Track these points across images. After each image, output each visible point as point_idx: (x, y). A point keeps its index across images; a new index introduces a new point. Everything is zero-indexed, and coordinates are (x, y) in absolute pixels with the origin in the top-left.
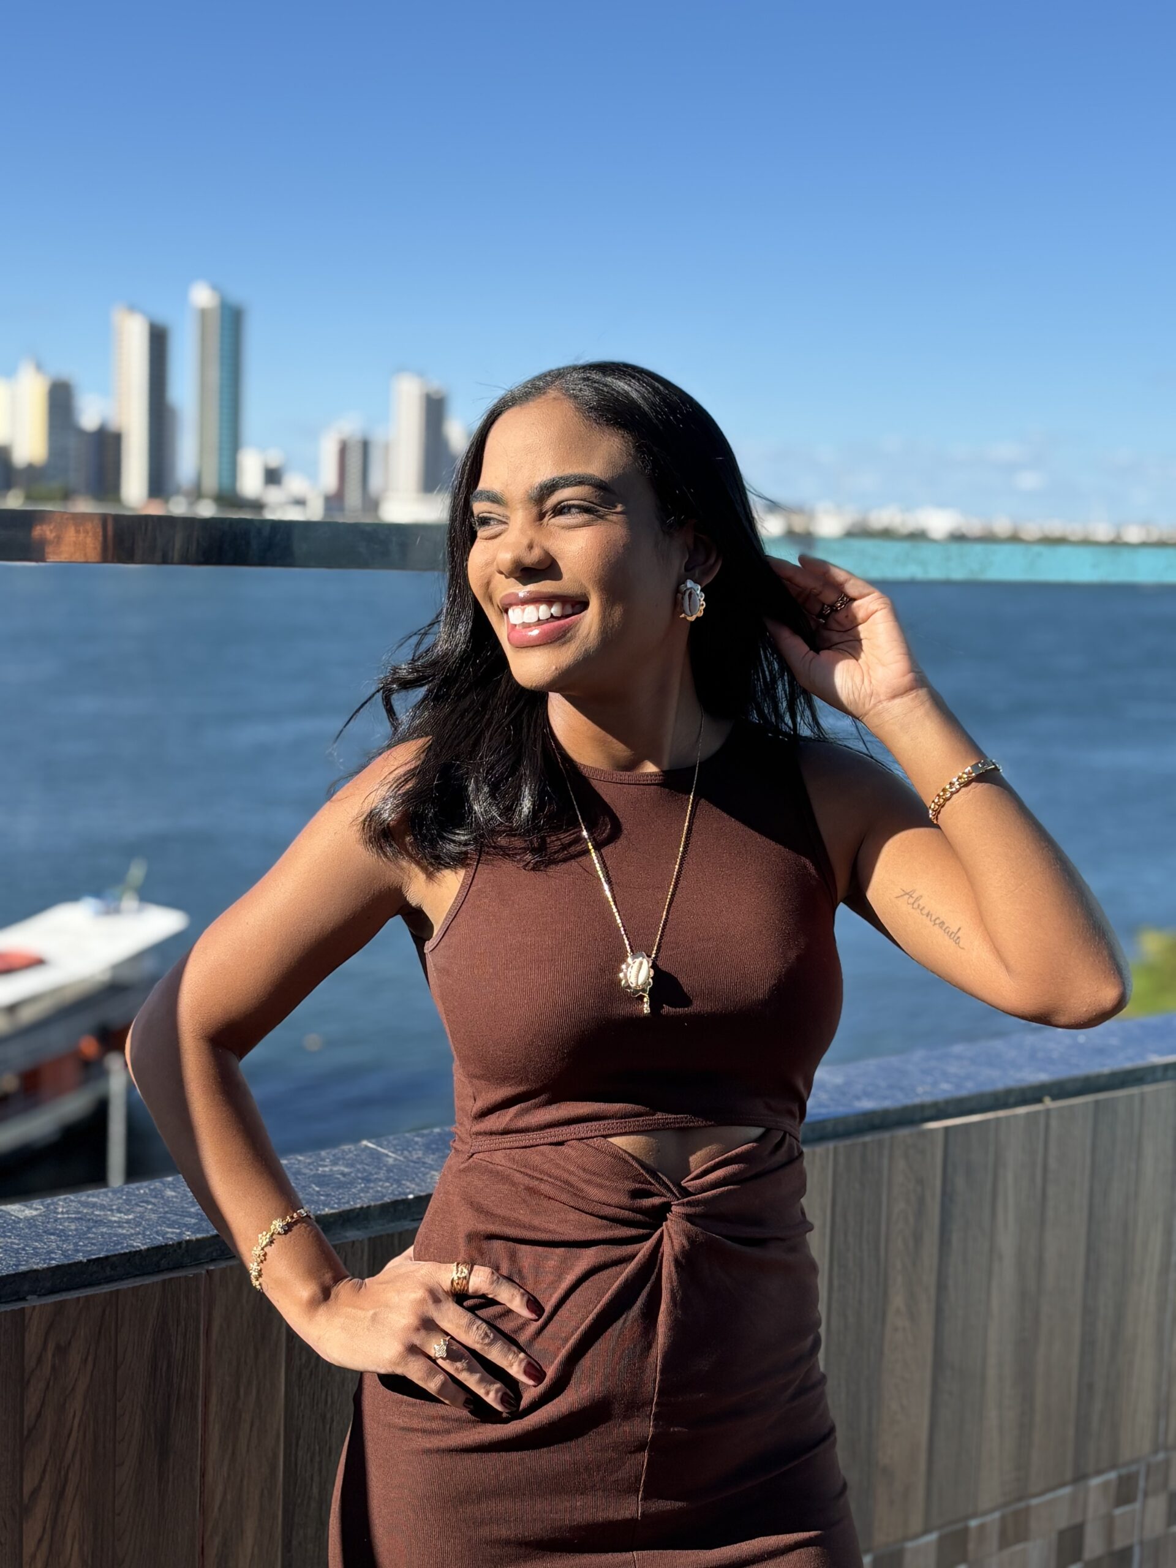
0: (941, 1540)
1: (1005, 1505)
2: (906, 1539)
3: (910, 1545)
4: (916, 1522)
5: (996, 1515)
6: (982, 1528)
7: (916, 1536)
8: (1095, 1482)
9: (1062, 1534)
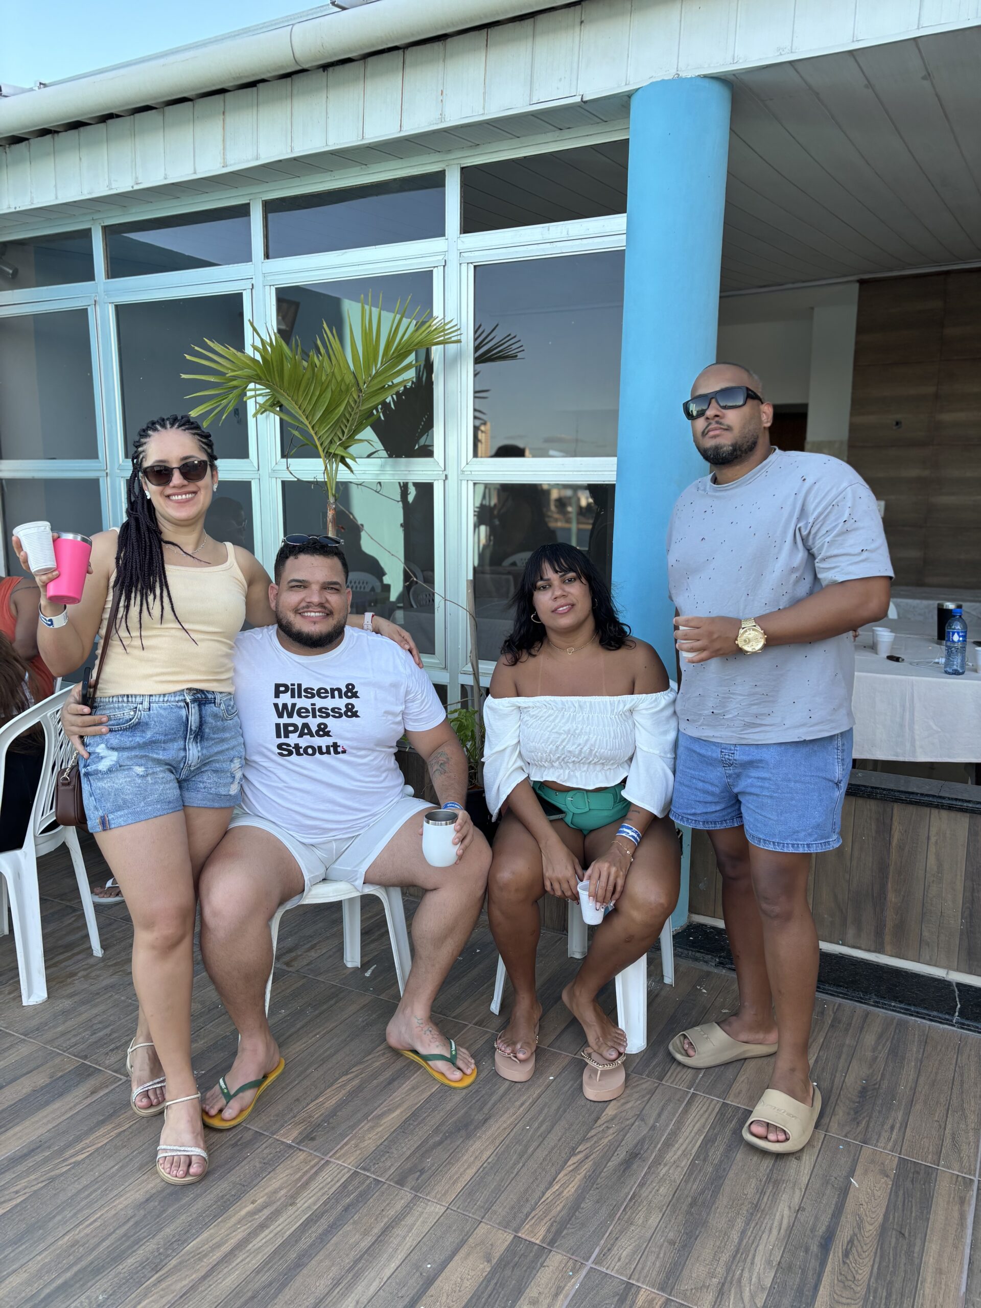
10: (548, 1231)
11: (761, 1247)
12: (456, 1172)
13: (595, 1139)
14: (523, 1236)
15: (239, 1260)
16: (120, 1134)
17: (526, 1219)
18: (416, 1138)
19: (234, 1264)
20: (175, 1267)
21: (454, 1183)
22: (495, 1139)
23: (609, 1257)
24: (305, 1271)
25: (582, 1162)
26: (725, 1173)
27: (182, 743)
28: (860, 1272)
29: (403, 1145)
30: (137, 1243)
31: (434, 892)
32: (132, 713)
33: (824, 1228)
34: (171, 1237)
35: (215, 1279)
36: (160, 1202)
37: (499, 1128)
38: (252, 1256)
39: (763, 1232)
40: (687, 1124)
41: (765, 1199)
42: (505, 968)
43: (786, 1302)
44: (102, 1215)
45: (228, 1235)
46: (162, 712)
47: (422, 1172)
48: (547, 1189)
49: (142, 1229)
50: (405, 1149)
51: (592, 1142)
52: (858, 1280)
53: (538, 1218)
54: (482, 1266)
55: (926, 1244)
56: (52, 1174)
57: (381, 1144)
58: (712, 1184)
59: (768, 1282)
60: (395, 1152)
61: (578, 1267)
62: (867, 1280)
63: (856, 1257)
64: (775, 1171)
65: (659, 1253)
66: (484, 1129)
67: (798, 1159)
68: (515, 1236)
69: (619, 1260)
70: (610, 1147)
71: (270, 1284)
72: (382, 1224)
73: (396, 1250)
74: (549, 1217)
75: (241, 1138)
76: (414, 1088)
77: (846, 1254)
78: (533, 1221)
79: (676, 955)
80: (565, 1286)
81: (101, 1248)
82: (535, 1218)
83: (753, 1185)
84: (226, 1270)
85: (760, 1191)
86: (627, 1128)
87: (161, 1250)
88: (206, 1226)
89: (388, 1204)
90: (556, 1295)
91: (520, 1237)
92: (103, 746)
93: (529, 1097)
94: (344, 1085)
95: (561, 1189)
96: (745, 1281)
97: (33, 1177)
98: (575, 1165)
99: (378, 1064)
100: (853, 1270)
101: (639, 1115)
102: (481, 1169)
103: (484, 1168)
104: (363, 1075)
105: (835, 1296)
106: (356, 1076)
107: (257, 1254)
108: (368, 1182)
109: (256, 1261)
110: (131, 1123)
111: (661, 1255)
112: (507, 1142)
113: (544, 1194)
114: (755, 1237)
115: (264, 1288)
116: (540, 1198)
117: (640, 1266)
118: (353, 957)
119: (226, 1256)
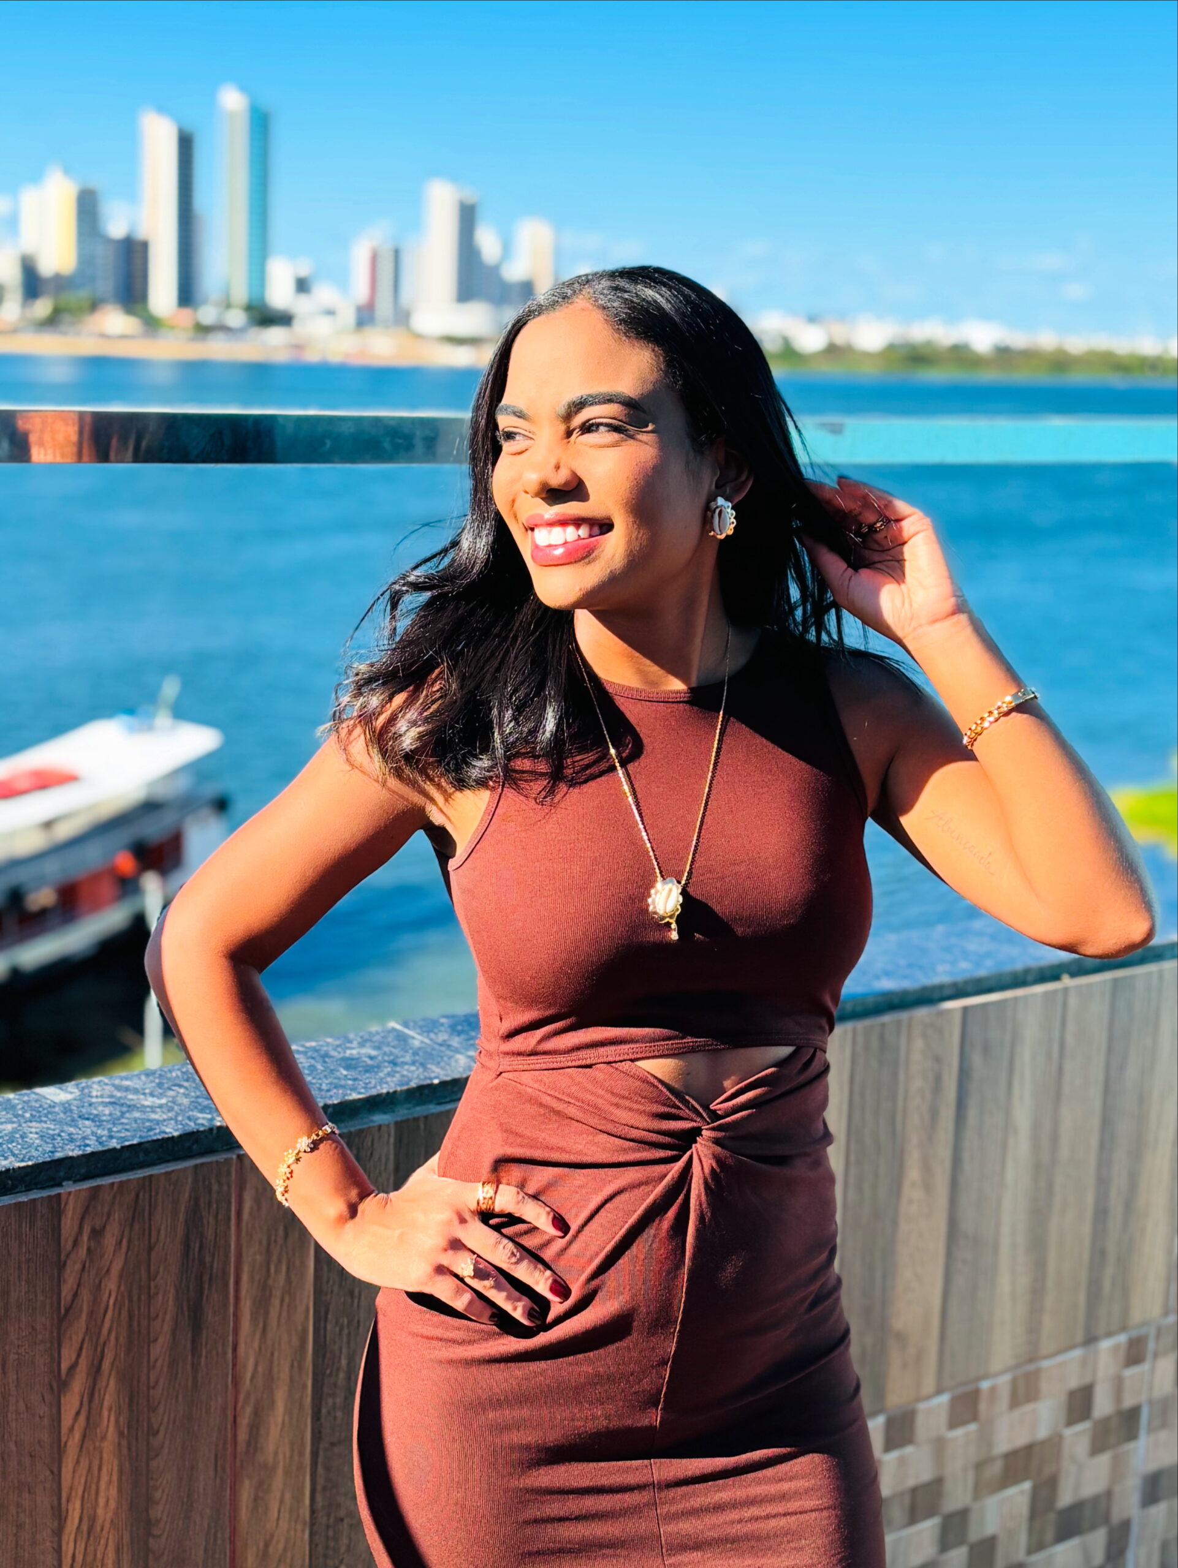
0: (954, 1402)
1: (1017, 1366)
2: (919, 1399)
3: (922, 1406)
4: (929, 1383)
5: (1007, 1378)
6: (993, 1390)
7: (928, 1398)
8: (1105, 1345)
9: (1072, 1394)
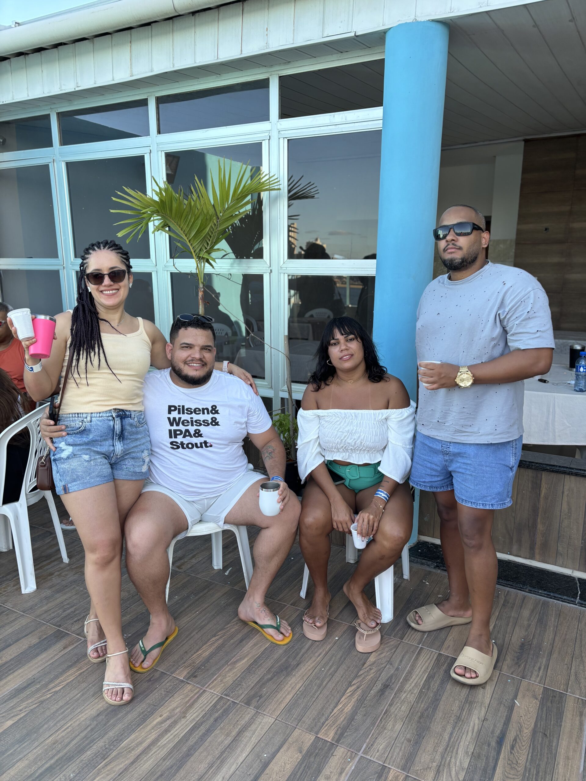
10: (336, 733)
11: (462, 744)
12: (281, 697)
13: (363, 676)
14: (321, 737)
15: (153, 752)
16: (81, 674)
17: (322, 726)
18: (256, 676)
19: (150, 755)
20: (115, 756)
21: (279, 704)
22: (304, 676)
23: (372, 750)
24: (192, 759)
25: (355, 690)
26: (440, 698)
27: (111, 441)
28: (521, 758)
29: (249, 680)
30: (93, 742)
31: (267, 529)
32: (81, 424)
33: (499, 731)
34: (113, 738)
35: (139, 764)
36: (106, 716)
37: (306, 669)
38: (161, 749)
39: (463, 734)
40: (417, 667)
41: (464, 714)
42: (308, 571)
43: (477, 777)
44: (71, 724)
45: (146, 737)
46: (99, 423)
47: (261, 697)
48: (335, 707)
49: (95, 733)
50: (250, 683)
51: (361, 678)
52: (520, 764)
53: (330, 726)
54: (296, 756)
55: (560, 741)
56: (41, 699)
57: (236, 680)
58: (432, 704)
59: (466, 765)
60: (244, 684)
61: (353, 756)
62: (524, 764)
63: (518, 749)
64: (470, 696)
65: (402, 747)
66: (297, 670)
67: (484, 688)
68: (316, 737)
69: (378, 751)
70: (371, 682)
71: (172, 767)
72: (238, 729)
73: (245, 746)
74: (336, 725)
75: (153, 676)
76: (255, 645)
77: (512, 747)
78: (327, 727)
79: (410, 561)
80: (346, 768)
81: (71, 745)
82: (328, 726)
83: (457, 705)
84: (145, 758)
85: (461, 708)
86: (382, 669)
87: (107, 746)
88: (133, 731)
89: (240, 717)
90: (341, 773)
91: (319, 738)
92: (63, 443)
93: (323, 650)
94: (214, 643)
95: (343, 708)
96: (452, 765)
97: (30, 701)
98: (351, 692)
99: (233, 630)
100: (516, 757)
101: (389, 661)
102: (296, 695)
103: (297, 695)
104: (225, 637)
105: (506, 773)
106: (221, 638)
107: (164, 748)
108: (229, 703)
109: (163, 753)
110: (88, 667)
111: (403, 749)
112: (311, 678)
113: (333, 710)
114: (458, 737)
115: (168, 769)
116: (331, 713)
117: (390, 755)
118: (218, 563)
119: (145, 750)
